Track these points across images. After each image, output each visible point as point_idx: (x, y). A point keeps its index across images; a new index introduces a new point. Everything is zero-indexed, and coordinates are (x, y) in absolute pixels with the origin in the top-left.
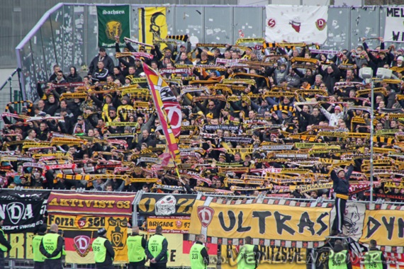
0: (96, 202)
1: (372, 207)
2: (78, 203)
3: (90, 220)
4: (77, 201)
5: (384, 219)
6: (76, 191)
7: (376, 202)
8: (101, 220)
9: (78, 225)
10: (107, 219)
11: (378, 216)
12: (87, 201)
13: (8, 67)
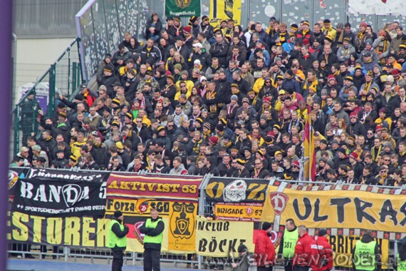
0: (159, 185)
2: (140, 186)
3: (153, 205)
4: (138, 183)
6: (138, 173)
8: (165, 206)
9: (139, 210)
10: (171, 204)
12: (149, 185)
13: (67, 36)
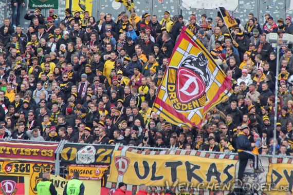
0: (22, 149)
1: (274, 160)
2: (6, 150)
3: (16, 166)
4: (5, 148)
5: (285, 172)
6: (4, 139)
7: (278, 156)
8: (27, 167)
9: (5, 171)
10: (32, 165)
11: (280, 169)
12: (13, 149)
